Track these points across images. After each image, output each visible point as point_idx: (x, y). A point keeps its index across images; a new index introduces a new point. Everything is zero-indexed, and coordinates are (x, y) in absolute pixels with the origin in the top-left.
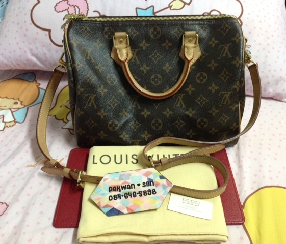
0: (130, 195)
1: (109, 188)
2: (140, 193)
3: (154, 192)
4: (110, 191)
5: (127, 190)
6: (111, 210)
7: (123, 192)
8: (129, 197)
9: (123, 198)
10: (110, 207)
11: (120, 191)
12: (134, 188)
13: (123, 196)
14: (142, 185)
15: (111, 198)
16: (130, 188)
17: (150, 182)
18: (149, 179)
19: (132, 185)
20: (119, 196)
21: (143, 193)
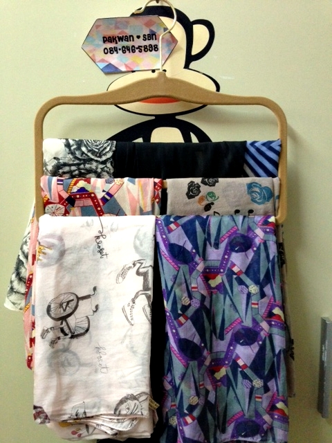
0: (129, 50)
1: (104, 38)
2: (139, 47)
3: (156, 48)
4: (104, 42)
5: (125, 43)
6: (108, 65)
7: (120, 44)
8: (127, 52)
9: (120, 52)
10: (107, 62)
11: (116, 43)
12: (133, 40)
13: (120, 49)
14: (142, 38)
15: (106, 51)
16: (128, 41)
17: (152, 36)
18: (151, 31)
19: (130, 36)
20: (116, 50)
21: (143, 49)
